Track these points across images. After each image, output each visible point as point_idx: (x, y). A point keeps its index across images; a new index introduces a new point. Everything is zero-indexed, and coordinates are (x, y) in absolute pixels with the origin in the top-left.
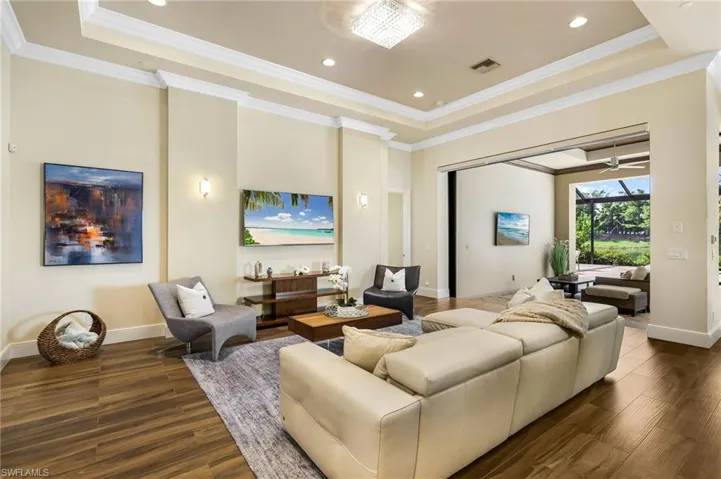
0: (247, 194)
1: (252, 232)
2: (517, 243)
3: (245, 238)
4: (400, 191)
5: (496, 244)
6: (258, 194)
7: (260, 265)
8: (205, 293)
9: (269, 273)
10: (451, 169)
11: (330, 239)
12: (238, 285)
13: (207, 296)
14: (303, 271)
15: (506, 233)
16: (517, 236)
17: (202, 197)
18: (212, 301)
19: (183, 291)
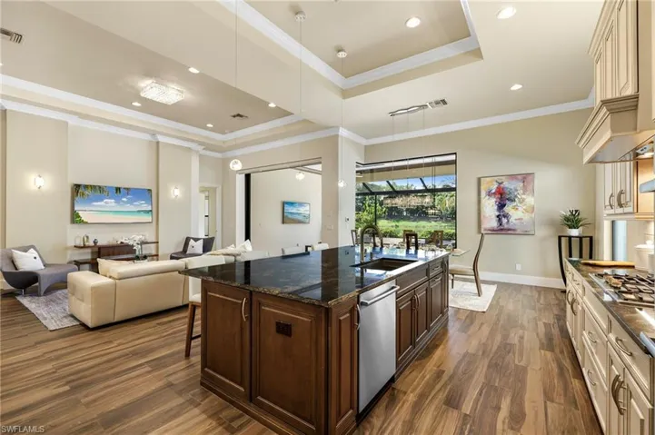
0: (77, 187)
1: (81, 213)
2: (300, 222)
3: (75, 218)
4: (214, 186)
5: (283, 223)
6: (86, 187)
7: (87, 237)
8: (36, 254)
9: (95, 242)
10: (247, 172)
11: (148, 218)
12: (69, 252)
13: (38, 258)
14: (123, 241)
15: (290, 216)
16: (300, 218)
17: (37, 189)
18: (43, 261)
19: (18, 254)
